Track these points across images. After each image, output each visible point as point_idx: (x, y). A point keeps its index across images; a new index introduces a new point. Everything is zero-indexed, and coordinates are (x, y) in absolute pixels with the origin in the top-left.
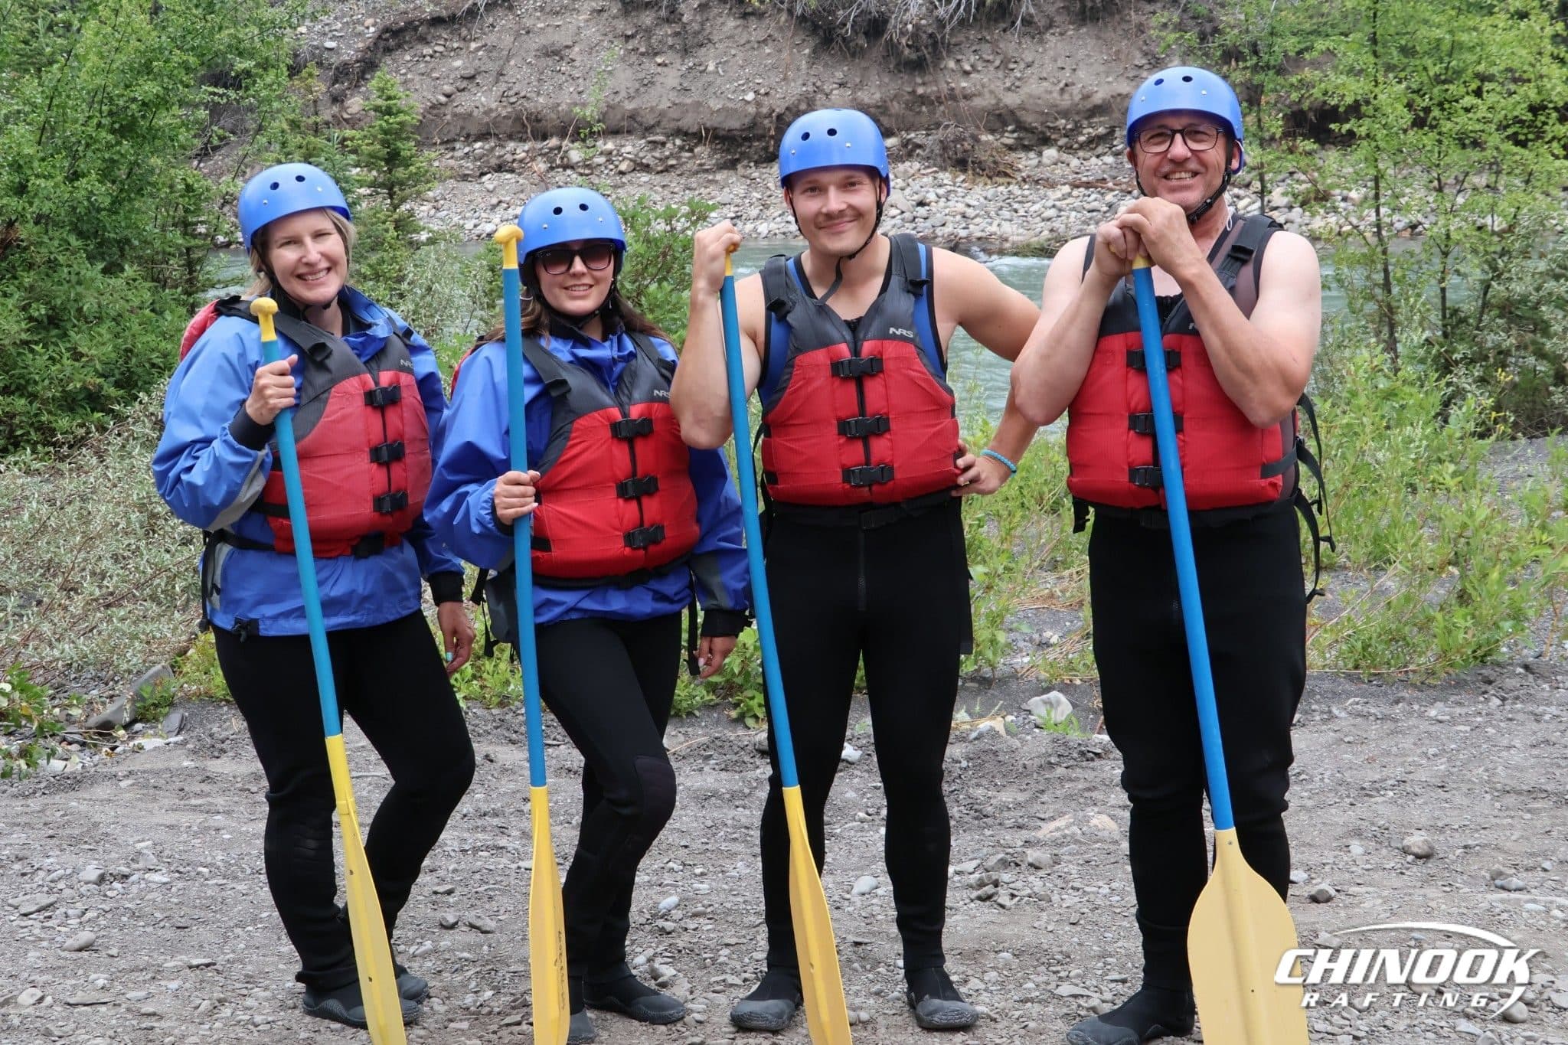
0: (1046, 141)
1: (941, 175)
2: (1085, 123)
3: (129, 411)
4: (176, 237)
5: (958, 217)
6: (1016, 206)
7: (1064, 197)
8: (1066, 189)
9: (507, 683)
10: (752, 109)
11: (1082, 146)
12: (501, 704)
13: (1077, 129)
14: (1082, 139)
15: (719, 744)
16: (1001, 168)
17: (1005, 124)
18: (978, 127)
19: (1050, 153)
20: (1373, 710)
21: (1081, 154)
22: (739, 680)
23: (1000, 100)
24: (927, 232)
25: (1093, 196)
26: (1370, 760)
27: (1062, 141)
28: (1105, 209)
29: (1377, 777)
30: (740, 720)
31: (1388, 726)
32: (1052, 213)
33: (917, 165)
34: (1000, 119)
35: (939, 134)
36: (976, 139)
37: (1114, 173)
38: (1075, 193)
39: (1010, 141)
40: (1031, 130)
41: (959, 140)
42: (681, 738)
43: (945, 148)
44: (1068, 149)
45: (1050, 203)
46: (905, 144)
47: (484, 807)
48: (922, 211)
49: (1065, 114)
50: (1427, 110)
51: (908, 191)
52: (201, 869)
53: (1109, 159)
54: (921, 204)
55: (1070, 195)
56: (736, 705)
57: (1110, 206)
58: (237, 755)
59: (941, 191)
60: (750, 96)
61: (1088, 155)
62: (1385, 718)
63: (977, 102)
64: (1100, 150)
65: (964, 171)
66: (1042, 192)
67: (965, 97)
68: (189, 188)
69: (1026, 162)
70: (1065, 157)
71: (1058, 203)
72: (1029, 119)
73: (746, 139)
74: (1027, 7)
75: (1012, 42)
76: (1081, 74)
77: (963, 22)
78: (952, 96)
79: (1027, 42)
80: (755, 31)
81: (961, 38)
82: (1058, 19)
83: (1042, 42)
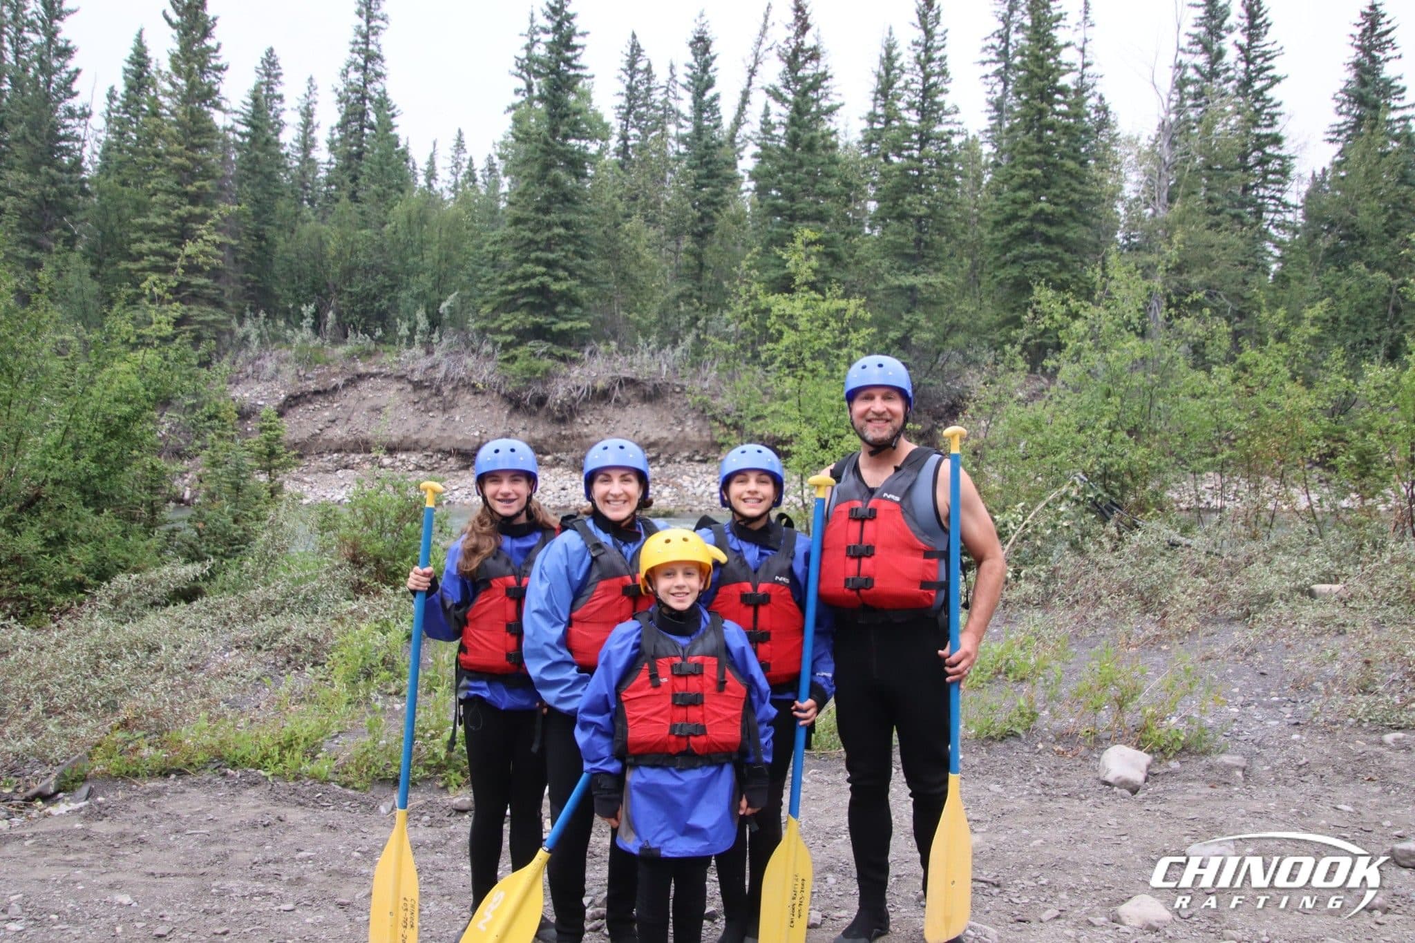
3: (97, 593)
4: (145, 495)
9: (300, 765)
10: (478, 440)
12: (296, 779)
15: (430, 805)
20: (826, 778)
22: (445, 763)
24: (567, 503)
26: (827, 811)
29: (833, 824)
30: (445, 788)
31: (835, 788)
35: (573, 455)
46: (555, 459)
47: (270, 856)
48: (563, 493)
50: (827, 441)
53: (658, 469)
54: (563, 489)
56: (443, 779)
58: (113, 819)
60: (477, 434)
62: (833, 783)
67: (587, 437)
68: (154, 468)
74: (617, 393)
75: (609, 410)
76: (644, 427)
77: (585, 400)
78: (579, 436)
79: (617, 411)
80: (481, 401)
81: (584, 407)
82: (632, 400)
83: (624, 410)
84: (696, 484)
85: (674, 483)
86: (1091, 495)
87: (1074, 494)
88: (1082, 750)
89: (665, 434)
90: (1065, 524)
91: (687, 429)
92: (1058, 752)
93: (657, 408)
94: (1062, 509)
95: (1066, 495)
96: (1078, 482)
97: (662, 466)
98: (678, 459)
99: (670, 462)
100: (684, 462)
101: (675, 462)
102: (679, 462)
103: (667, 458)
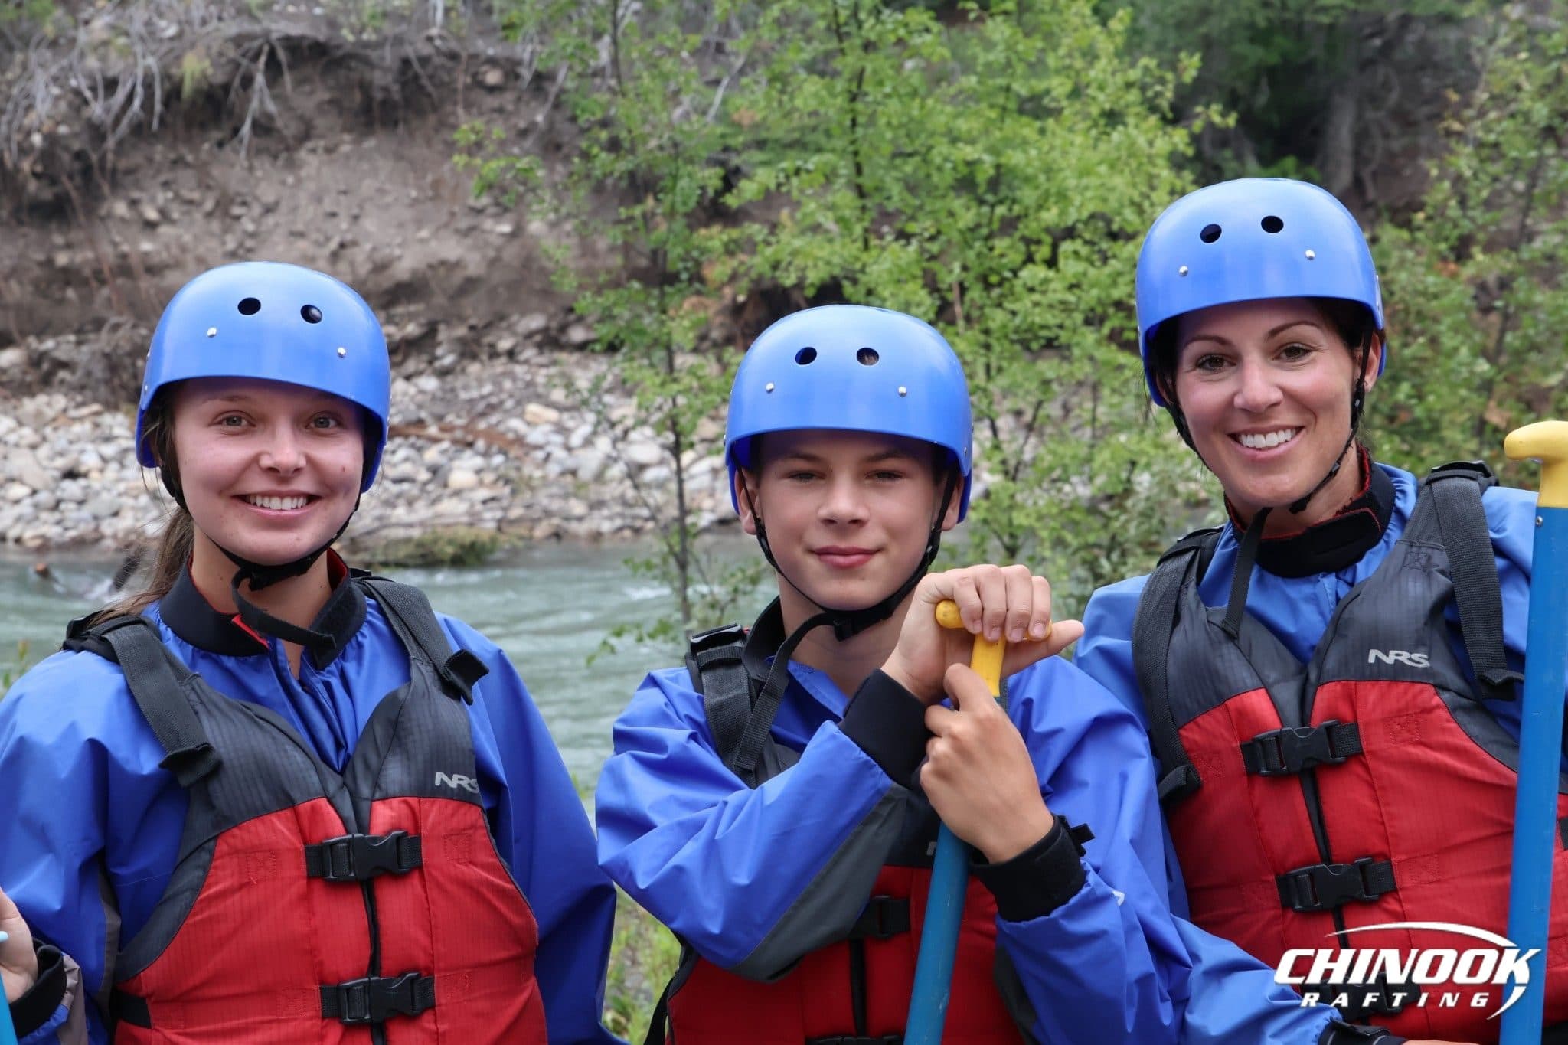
1: (107, 419)
5: (144, 500)
25: (402, 453)
28: (424, 476)
33: (60, 401)
35: (103, 341)
37: (439, 409)
46: (37, 359)
48: (72, 488)
51: (44, 451)
53: (430, 383)
54: (71, 474)
57: (434, 470)
59: (109, 450)
64: (411, 366)
67: (152, 270)
74: (261, 100)
75: (233, 171)
76: (369, 224)
77: (139, 130)
78: (124, 268)
79: (263, 166)
81: (136, 158)
82: (321, 123)
83: (292, 165)
84: (576, 440)
85: (491, 436)
89: (450, 249)
91: (535, 226)
93: (419, 151)
97: (444, 373)
98: (505, 344)
99: (474, 357)
100: (529, 353)
101: (494, 354)
102: (511, 354)
103: (462, 341)
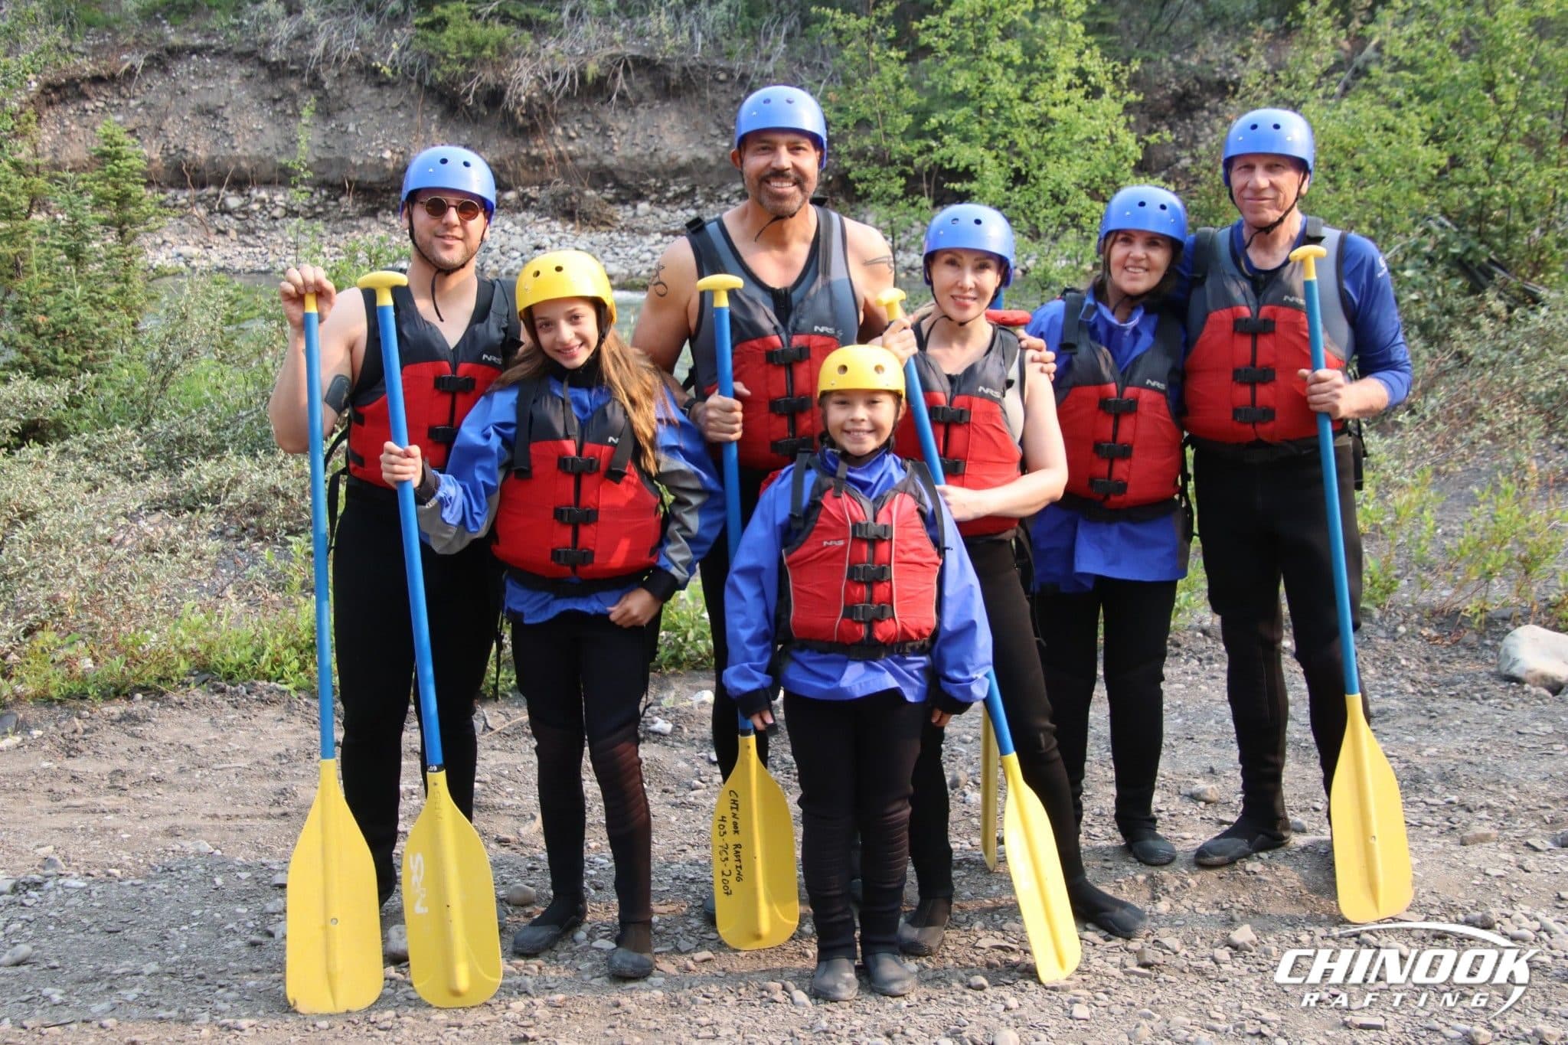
0: (640, 197)
1: (553, 223)
2: (671, 182)
6: (617, 250)
7: (657, 243)
8: (658, 236)
10: (388, 165)
11: (669, 201)
13: (665, 187)
14: (669, 195)
16: (604, 218)
17: (605, 182)
18: (582, 184)
19: (643, 207)
21: (669, 207)
23: (600, 162)
27: (653, 197)
32: (648, 256)
33: (533, 215)
34: (601, 176)
35: (552, 189)
36: (581, 194)
38: (665, 239)
39: (610, 196)
40: (627, 188)
41: (568, 194)
42: (503, 718)
43: (555, 201)
44: (658, 203)
45: (645, 248)
46: (522, 197)
49: (655, 174)
51: (526, 237)
52: (111, 871)
55: (661, 241)
59: (554, 237)
60: (387, 154)
61: (674, 208)
63: (581, 162)
64: (684, 204)
65: (572, 220)
66: (638, 238)
67: (571, 158)
69: (623, 214)
70: (657, 210)
71: (653, 248)
72: (625, 178)
73: (385, 191)
74: (621, 84)
75: (608, 115)
77: (567, 95)
79: (620, 114)
80: (390, 98)
81: (566, 109)
82: (647, 95)
83: (634, 113)
86: (1456, 249)
87: (1427, 249)
88: (1470, 637)
89: (703, 153)
90: (1414, 296)
92: (1429, 639)
93: (689, 109)
94: (1408, 273)
95: (1415, 250)
96: (1436, 229)
97: (697, 208)
98: (725, 196)
99: (711, 201)
100: (736, 200)
101: (720, 200)
102: (727, 200)
103: (707, 194)
